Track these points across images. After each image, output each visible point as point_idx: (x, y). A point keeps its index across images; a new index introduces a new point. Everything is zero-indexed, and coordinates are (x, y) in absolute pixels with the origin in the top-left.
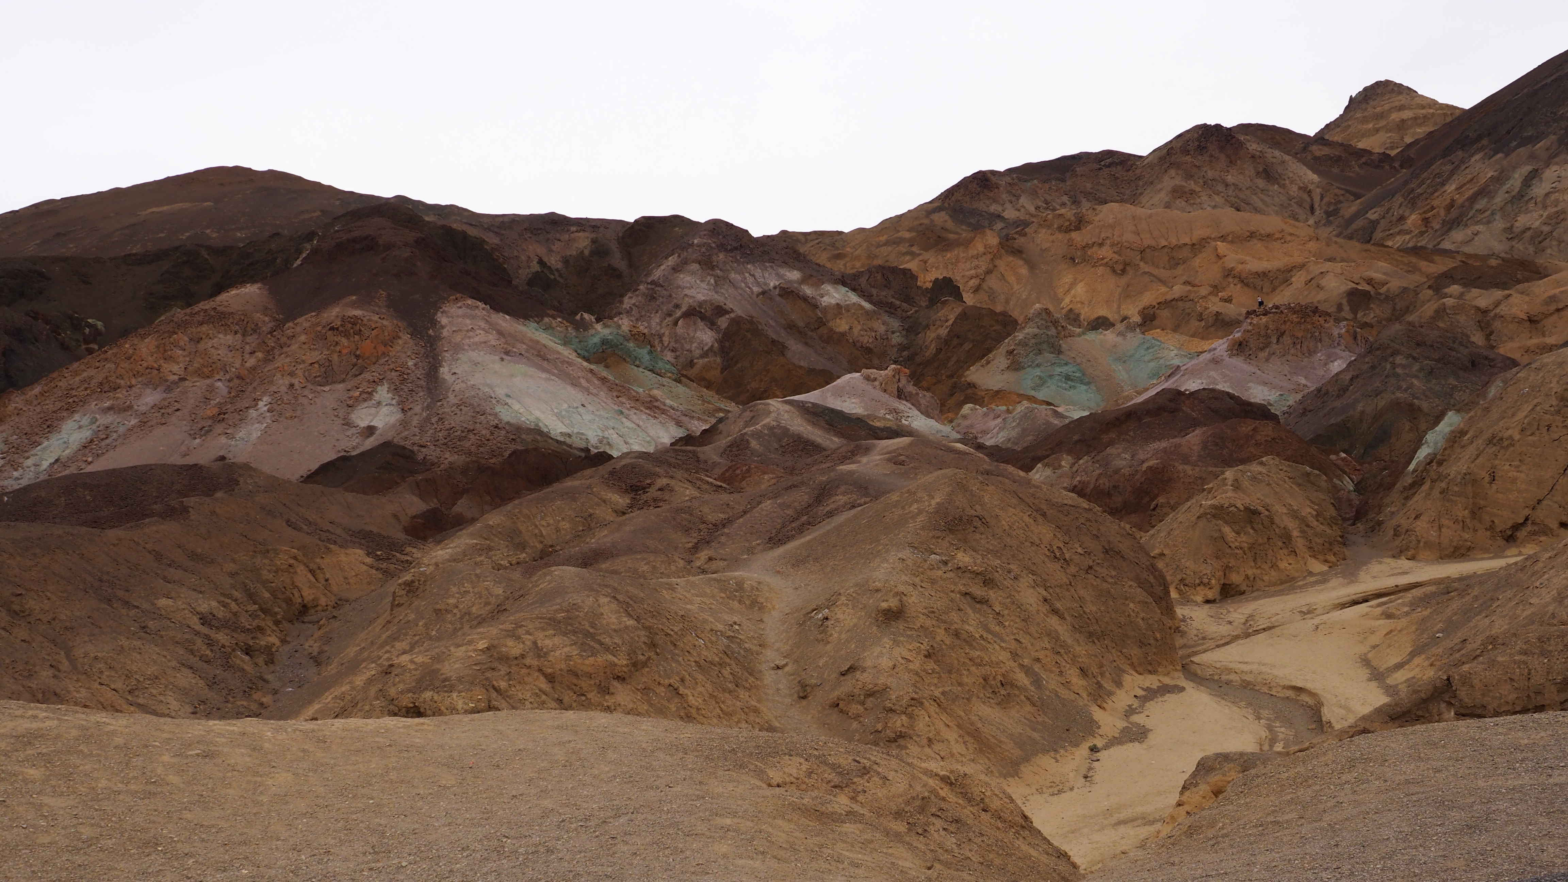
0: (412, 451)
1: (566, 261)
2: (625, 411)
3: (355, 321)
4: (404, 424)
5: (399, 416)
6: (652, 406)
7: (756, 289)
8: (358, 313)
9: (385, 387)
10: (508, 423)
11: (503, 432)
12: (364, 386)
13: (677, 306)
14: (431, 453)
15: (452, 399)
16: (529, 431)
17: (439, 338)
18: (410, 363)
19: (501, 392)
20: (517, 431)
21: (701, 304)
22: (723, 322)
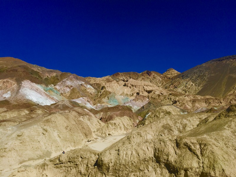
0: (9, 102)
1: (51, 77)
2: (48, 99)
3: (8, 81)
4: (10, 97)
5: (10, 96)
6: (53, 99)
7: (78, 84)
8: (9, 80)
9: (10, 91)
10: (27, 99)
11: (25, 100)
12: (7, 91)
13: (65, 85)
14: (12, 102)
15: (20, 94)
16: (30, 100)
17: (21, 85)
18: (15, 88)
19: (28, 94)
20: (28, 100)
21: (69, 85)
22: (72, 88)
